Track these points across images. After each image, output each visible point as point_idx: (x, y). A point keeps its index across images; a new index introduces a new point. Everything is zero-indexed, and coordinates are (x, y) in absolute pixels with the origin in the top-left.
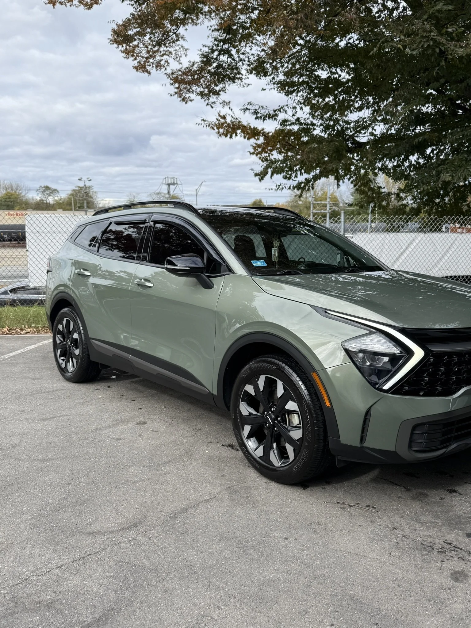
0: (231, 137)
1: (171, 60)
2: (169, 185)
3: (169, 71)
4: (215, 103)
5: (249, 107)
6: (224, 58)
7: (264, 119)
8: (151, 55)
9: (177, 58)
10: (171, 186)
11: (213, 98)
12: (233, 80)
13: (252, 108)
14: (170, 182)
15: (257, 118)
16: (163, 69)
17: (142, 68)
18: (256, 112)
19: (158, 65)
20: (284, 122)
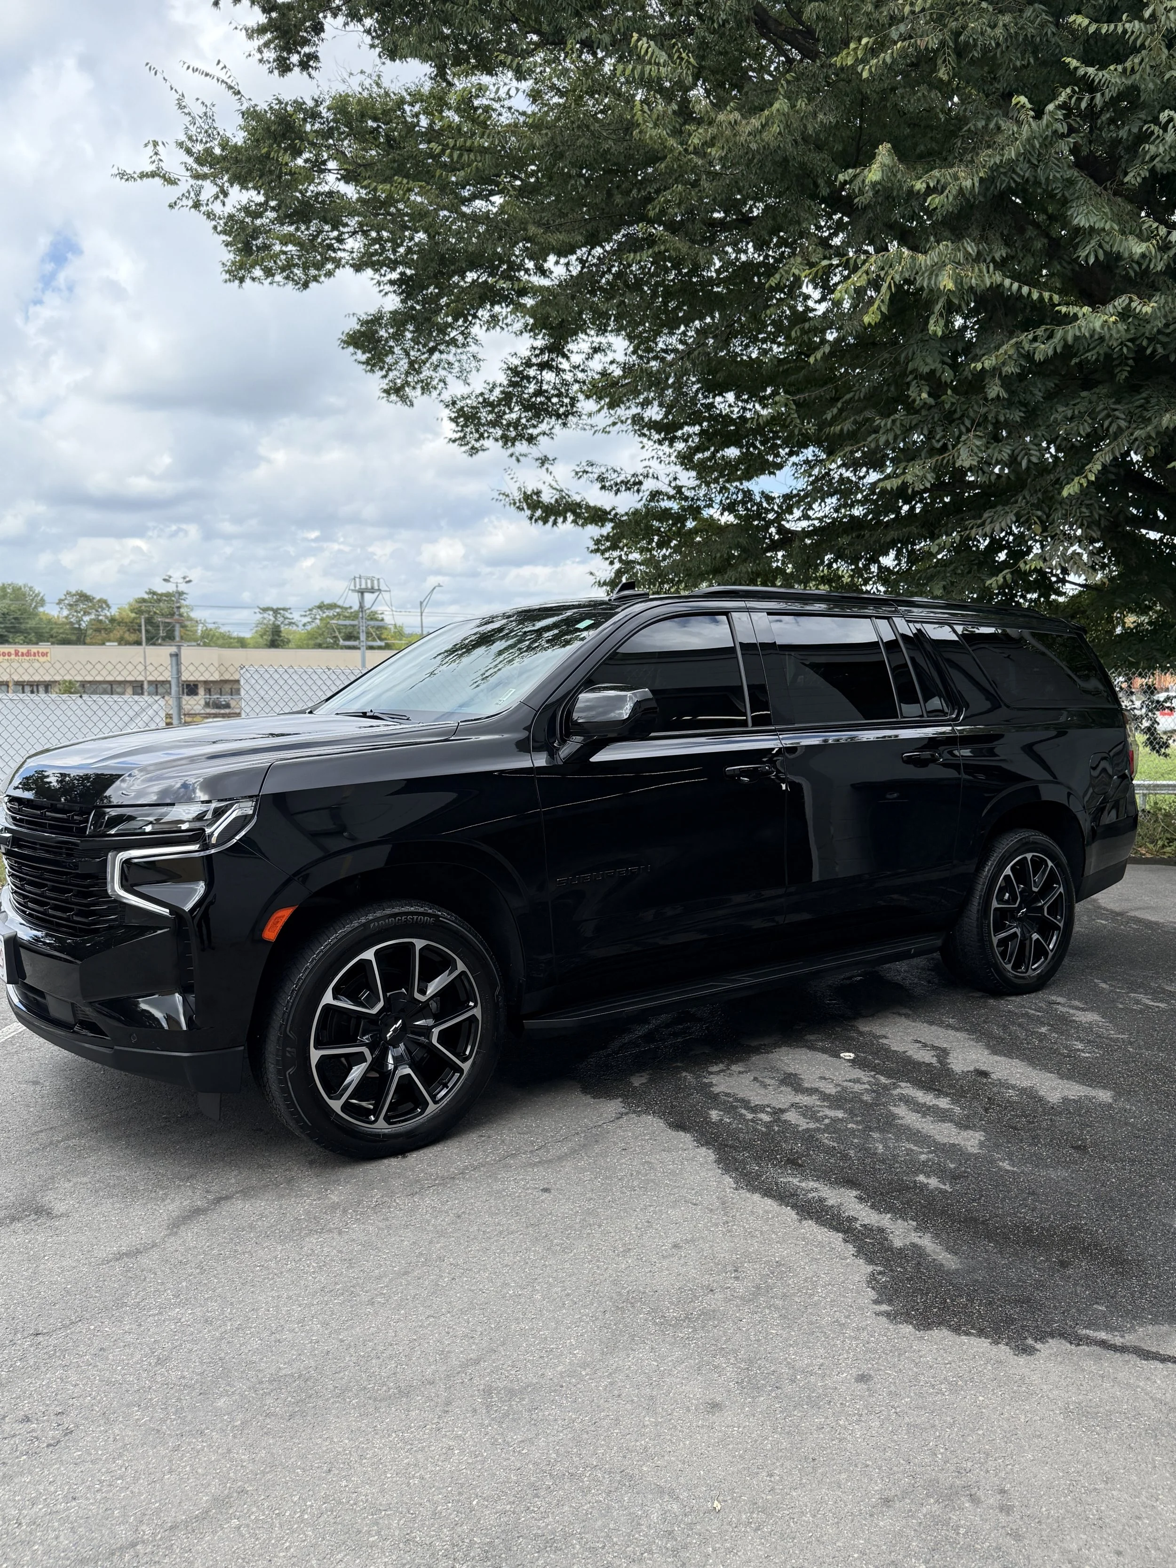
0: (555, 523)
1: (450, 379)
2: (362, 592)
3: (447, 396)
4: (525, 455)
5: (589, 469)
6: (549, 376)
7: (618, 491)
8: (414, 367)
9: (463, 376)
10: (366, 595)
11: (521, 447)
12: (563, 417)
13: (597, 471)
14: (363, 586)
15: (603, 487)
16: (435, 393)
17: (396, 391)
18: (601, 479)
19: (426, 387)
20: (655, 495)
